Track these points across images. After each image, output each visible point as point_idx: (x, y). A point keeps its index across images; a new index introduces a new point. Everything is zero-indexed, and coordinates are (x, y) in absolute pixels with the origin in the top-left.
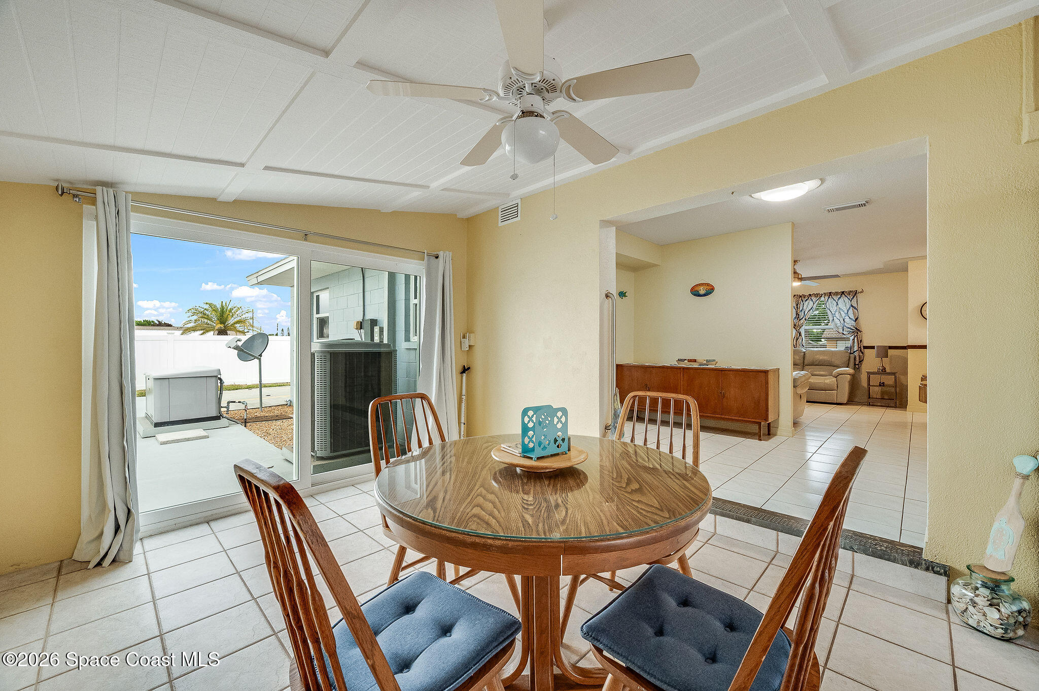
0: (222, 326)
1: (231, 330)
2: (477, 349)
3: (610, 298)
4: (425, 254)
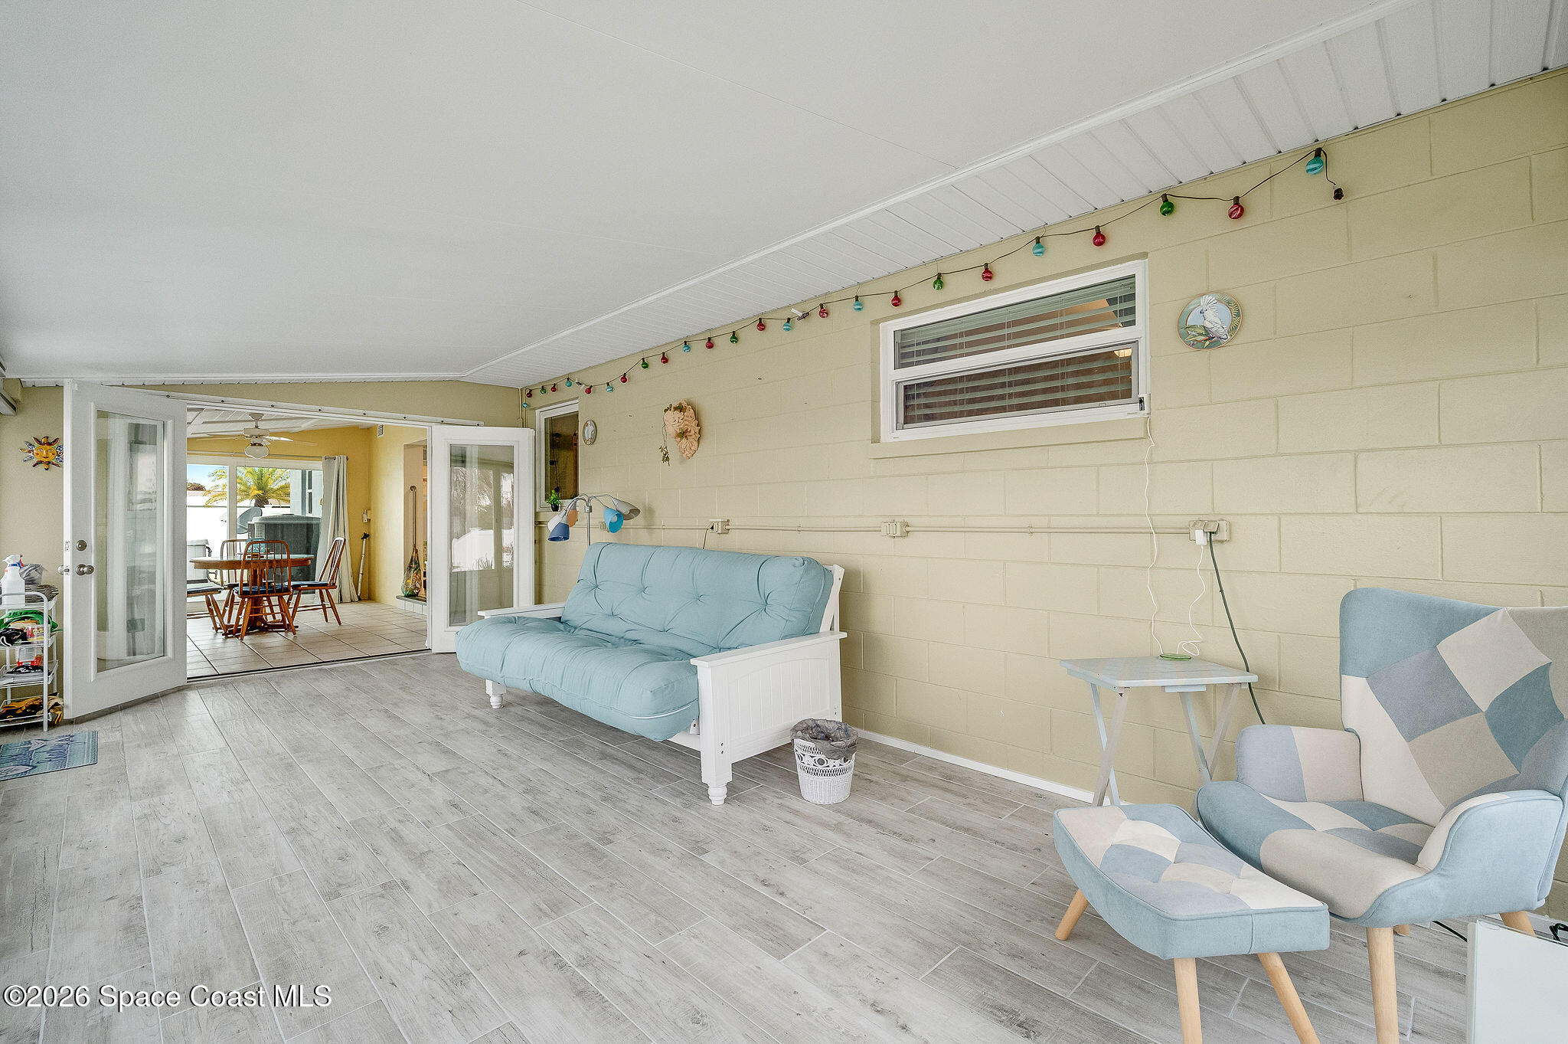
0: (260, 492)
2: (372, 521)
3: (413, 490)
4: (324, 458)
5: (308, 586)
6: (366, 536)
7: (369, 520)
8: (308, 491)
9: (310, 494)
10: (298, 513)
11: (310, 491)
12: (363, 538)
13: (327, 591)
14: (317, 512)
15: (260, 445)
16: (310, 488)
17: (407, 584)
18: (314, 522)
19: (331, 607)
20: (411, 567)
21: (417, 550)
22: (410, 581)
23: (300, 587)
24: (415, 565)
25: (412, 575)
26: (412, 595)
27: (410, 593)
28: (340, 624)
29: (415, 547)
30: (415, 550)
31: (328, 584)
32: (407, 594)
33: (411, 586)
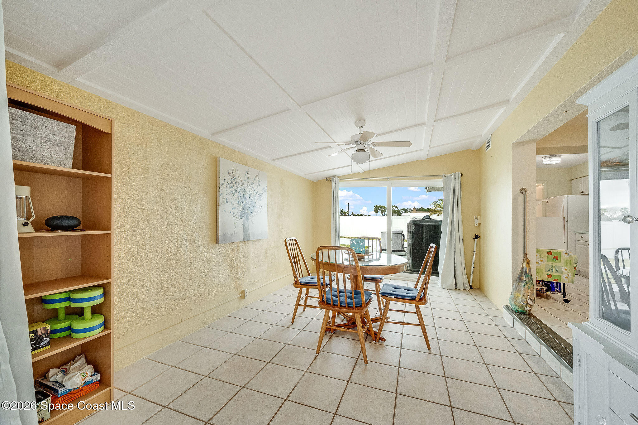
2: (482, 225)
3: (524, 193)
4: (443, 176)
5: (395, 298)
6: (477, 237)
7: (479, 224)
12: (474, 239)
13: (417, 307)
15: (363, 150)
18: (438, 224)
19: (420, 325)
20: (520, 279)
22: (520, 295)
23: (387, 296)
24: (526, 277)
25: (522, 289)
26: (523, 313)
27: (520, 310)
28: (429, 348)
29: (526, 255)
30: (527, 261)
31: (416, 298)
32: (517, 310)
33: (520, 301)
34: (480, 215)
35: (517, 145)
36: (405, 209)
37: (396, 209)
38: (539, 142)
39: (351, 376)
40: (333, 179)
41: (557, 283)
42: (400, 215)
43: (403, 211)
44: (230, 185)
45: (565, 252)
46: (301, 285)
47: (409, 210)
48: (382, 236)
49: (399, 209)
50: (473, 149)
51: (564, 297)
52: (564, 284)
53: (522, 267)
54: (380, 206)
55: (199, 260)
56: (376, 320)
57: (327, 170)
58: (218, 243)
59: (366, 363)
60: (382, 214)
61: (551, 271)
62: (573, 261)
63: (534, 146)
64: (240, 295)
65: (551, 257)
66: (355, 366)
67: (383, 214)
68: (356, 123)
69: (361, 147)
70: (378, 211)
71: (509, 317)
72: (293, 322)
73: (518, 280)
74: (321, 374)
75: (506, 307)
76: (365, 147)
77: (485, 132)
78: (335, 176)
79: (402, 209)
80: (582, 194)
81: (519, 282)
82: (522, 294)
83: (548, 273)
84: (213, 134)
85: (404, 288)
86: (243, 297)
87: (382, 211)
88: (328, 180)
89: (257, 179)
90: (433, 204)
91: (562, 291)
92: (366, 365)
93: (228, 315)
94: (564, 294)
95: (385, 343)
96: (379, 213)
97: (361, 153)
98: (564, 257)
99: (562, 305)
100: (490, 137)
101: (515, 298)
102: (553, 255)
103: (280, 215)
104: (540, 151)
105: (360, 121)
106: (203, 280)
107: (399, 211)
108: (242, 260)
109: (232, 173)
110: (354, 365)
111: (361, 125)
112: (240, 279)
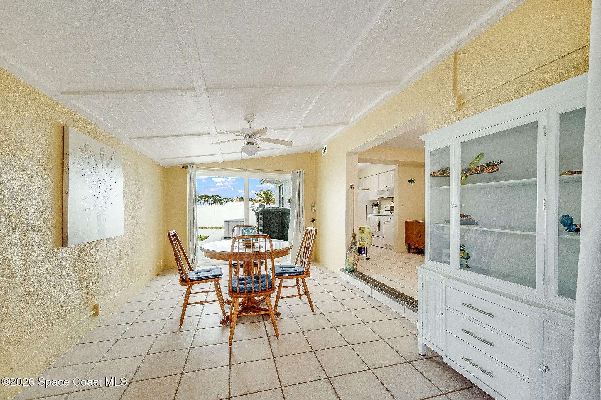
0: (267, 200)
1: (270, 202)
2: (317, 211)
3: (352, 188)
4: (292, 171)
5: (288, 275)
6: (313, 220)
7: (315, 210)
8: (282, 196)
9: (283, 198)
10: (278, 206)
11: (283, 196)
12: (312, 222)
13: (303, 279)
14: (287, 206)
15: (252, 143)
16: (283, 195)
17: (349, 261)
18: (286, 211)
19: (306, 294)
20: (351, 248)
21: (355, 234)
22: (351, 259)
23: (282, 276)
24: (354, 246)
25: (353, 254)
26: (353, 271)
27: (352, 269)
28: (313, 311)
29: (354, 232)
30: (354, 234)
31: (303, 273)
32: (350, 270)
33: (352, 263)
34: (315, 204)
35: (349, 154)
36: (227, 198)
37: (219, 198)
38: (360, 154)
39: (272, 352)
40: (190, 167)
41: (363, 248)
42: (222, 204)
43: (225, 200)
44: (82, 166)
45: (367, 227)
46: (191, 281)
47: (230, 199)
48: (225, 225)
49: (222, 198)
50: (312, 152)
51: (367, 257)
52: (366, 248)
53: (352, 239)
54: (203, 196)
55: (38, 274)
56: (261, 301)
57: (188, 157)
58: (66, 246)
59: (278, 337)
60: (204, 203)
61: (360, 240)
62: (371, 233)
63: (356, 157)
64: (93, 312)
65: (361, 231)
66: (270, 343)
67: (206, 203)
68: (246, 117)
69: (250, 140)
70: (201, 200)
71: (345, 276)
72: (181, 325)
73: (350, 248)
74: (246, 361)
75: (342, 269)
76: (254, 140)
77: (324, 142)
78: (192, 164)
79: (225, 198)
80: (362, 189)
81: (351, 250)
82: (352, 258)
83: (359, 242)
84: (64, 93)
85: (289, 266)
86: (96, 314)
87: (205, 201)
88: (185, 167)
89: (112, 160)
90: (256, 194)
91: (365, 253)
92: (278, 339)
93: (78, 342)
94: (366, 255)
95: (280, 317)
96: (202, 202)
97: (250, 145)
98: (367, 231)
99: (366, 262)
100: (326, 145)
101: (348, 261)
102: (362, 230)
103: (134, 205)
104: (361, 160)
105: (250, 117)
106: (44, 302)
107: (221, 200)
108: (94, 265)
109: (84, 150)
110: (268, 343)
111: (250, 119)
112: (93, 291)
